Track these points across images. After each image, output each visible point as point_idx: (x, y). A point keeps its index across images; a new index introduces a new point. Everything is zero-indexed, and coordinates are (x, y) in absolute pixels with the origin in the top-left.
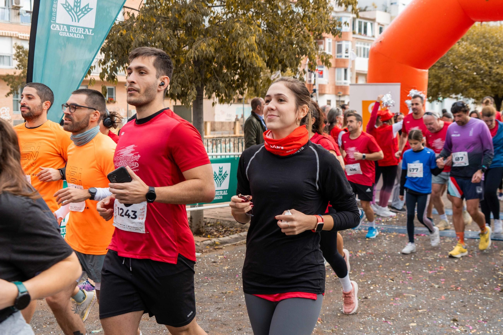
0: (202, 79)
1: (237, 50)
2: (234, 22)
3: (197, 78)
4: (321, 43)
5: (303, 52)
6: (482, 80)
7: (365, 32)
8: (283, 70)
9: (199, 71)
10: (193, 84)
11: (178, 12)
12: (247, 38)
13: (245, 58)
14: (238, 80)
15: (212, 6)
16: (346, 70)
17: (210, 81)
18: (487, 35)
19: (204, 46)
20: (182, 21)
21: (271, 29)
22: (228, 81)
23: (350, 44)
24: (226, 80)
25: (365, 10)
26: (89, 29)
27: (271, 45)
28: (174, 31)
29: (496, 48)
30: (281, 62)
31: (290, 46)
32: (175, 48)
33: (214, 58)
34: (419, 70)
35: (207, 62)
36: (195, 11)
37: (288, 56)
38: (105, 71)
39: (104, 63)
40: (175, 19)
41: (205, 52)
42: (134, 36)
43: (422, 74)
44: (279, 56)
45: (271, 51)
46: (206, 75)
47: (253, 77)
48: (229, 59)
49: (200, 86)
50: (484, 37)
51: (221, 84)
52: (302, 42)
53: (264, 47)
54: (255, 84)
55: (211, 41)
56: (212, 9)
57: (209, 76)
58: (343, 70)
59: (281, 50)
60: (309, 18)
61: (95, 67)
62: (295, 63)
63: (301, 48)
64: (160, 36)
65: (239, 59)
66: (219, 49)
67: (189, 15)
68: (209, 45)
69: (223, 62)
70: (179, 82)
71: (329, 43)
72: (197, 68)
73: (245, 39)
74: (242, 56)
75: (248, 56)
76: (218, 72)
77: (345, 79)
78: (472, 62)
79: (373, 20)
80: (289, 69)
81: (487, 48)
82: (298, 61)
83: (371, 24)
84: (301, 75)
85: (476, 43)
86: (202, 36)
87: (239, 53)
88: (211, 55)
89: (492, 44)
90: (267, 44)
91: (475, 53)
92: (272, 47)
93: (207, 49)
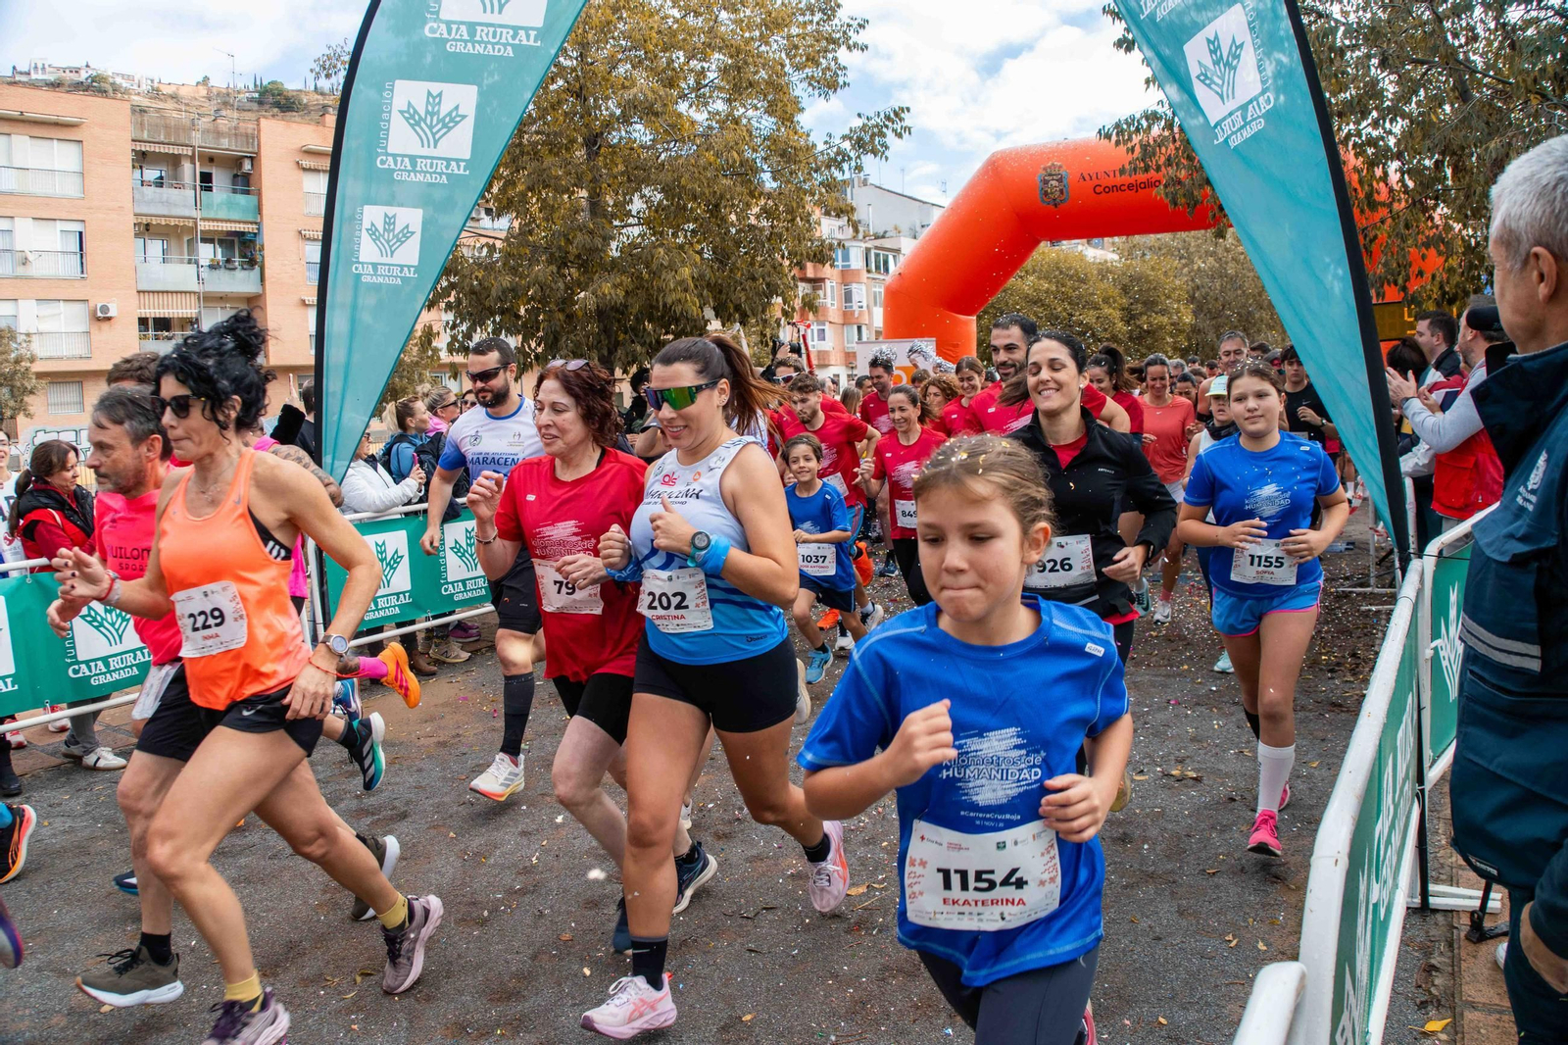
0: (609, 342)
1: (660, 290)
2: (655, 247)
3: (600, 342)
4: (820, 288)
5: (772, 290)
7: (887, 270)
8: (743, 323)
9: (605, 331)
11: (564, 236)
12: (676, 271)
13: (673, 303)
15: (623, 227)
16: (859, 328)
19: (607, 288)
20: (573, 250)
21: (722, 257)
23: (864, 287)
24: (648, 341)
25: (883, 237)
26: (409, 267)
27: (720, 281)
28: (559, 268)
29: (1077, 284)
30: (738, 308)
31: (750, 282)
32: (561, 294)
33: (626, 306)
34: (962, 317)
35: (616, 315)
36: (591, 232)
37: (748, 298)
38: (454, 338)
39: (454, 327)
40: (560, 248)
41: (609, 298)
42: (496, 278)
43: (966, 323)
44: (734, 298)
45: (721, 292)
46: (617, 336)
48: (652, 307)
49: (606, 354)
50: (1058, 268)
51: (639, 348)
52: (770, 275)
53: (708, 286)
55: (619, 280)
56: (624, 231)
57: (621, 337)
58: (855, 327)
59: (736, 289)
60: (780, 236)
61: (438, 333)
62: (760, 309)
63: (768, 285)
64: (537, 276)
65: (665, 305)
66: (633, 291)
67: (580, 238)
68: (615, 286)
69: (643, 312)
71: (832, 287)
72: (602, 326)
73: (673, 273)
74: (669, 301)
75: (680, 301)
76: (637, 332)
77: (860, 339)
78: (1043, 305)
79: (898, 251)
80: (752, 320)
81: (1063, 285)
82: (765, 305)
83: (894, 257)
85: (1047, 277)
86: (604, 272)
87: (664, 296)
88: (619, 302)
89: (1071, 277)
90: (713, 280)
91: (1047, 291)
92: (721, 285)
93: (612, 292)
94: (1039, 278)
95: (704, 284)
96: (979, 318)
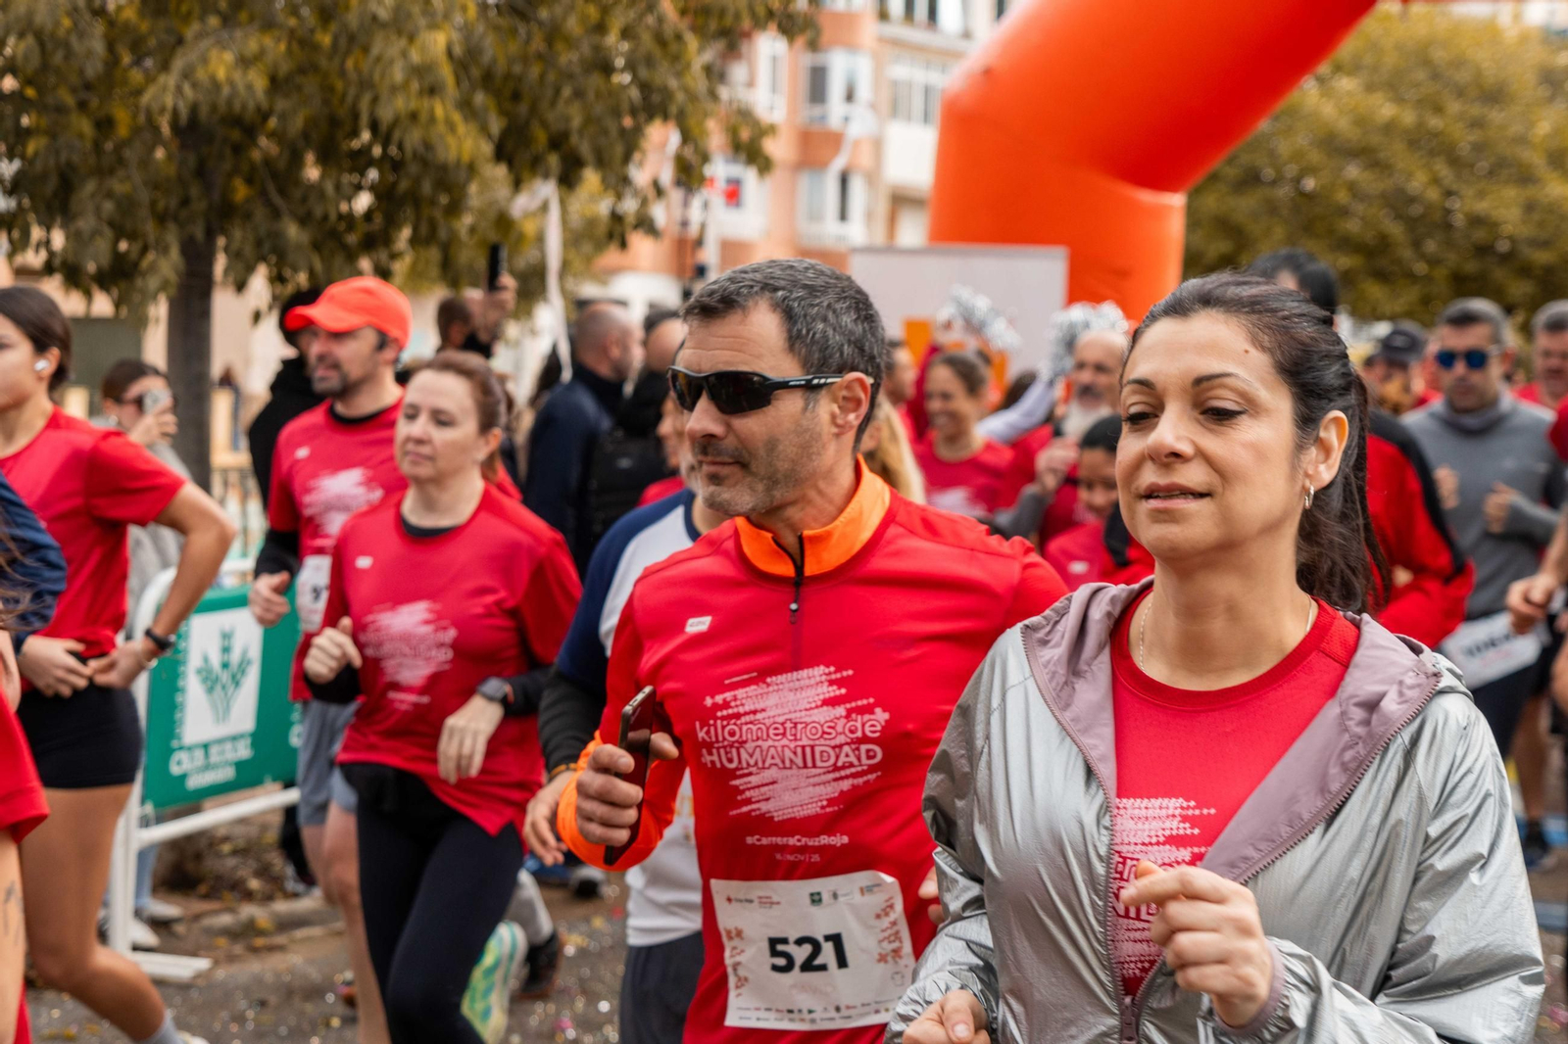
0: (210, 205)
1: (366, 84)
3: (185, 202)
5: (654, 105)
6: (1417, 244)
7: (932, 14)
8: (568, 180)
9: (201, 172)
10: (172, 227)
12: (411, 38)
13: (396, 122)
14: (368, 215)
16: (844, 181)
17: (248, 216)
18: (1439, 55)
19: (221, 64)
22: (325, 218)
23: (865, 64)
24: (318, 212)
27: (517, 69)
29: (1476, 110)
30: (558, 142)
31: (595, 80)
32: (93, 69)
33: (265, 116)
34: (1147, 197)
35: (236, 135)
37: (589, 120)
41: (226, 91)
43: (1159, 213)
44: (551, 117)
45: (516, 96)
46: (227, 190)
47: (433, 202)
48: (334, 122)
49: (200, 236)
50: (1426, 62)
51: (292, 231)
52: (649, 62)
53: (487, 80)
54: (443, 234)
55: (252, 46)
57: (241, 191)
58: (834, 176)
59: (557, 91)
62: (620, 149)
63: (645, 87)
66: (288, 79)
68: (244, 62)
69: (306, 135)
70: (105, 215)
72: (192, 160)
73: (403, 42)
74: (386, 114)
75: (414, 116)
76: (285, 176)
77: (843, 215)
80: (591, 178)
81: (1438, 109)
82: (631, 144)
84: (644, 202)
85: (1393, 86)
86: (213, 21)
87: (375, 100)
88: (251, 105)
89: (1460, 93)
90: (501, 68)
91: (1389, 128)
92: (520, 79)
93: (237, 76)
94: (1370, 88)
95: (476, 72)
96: (1193, 196)
